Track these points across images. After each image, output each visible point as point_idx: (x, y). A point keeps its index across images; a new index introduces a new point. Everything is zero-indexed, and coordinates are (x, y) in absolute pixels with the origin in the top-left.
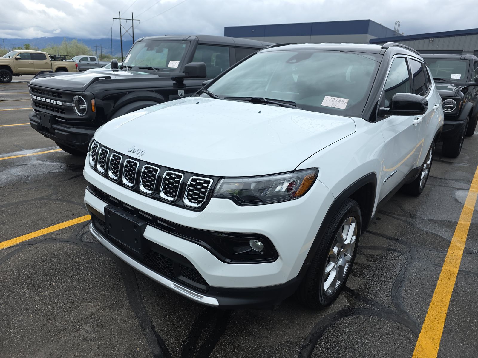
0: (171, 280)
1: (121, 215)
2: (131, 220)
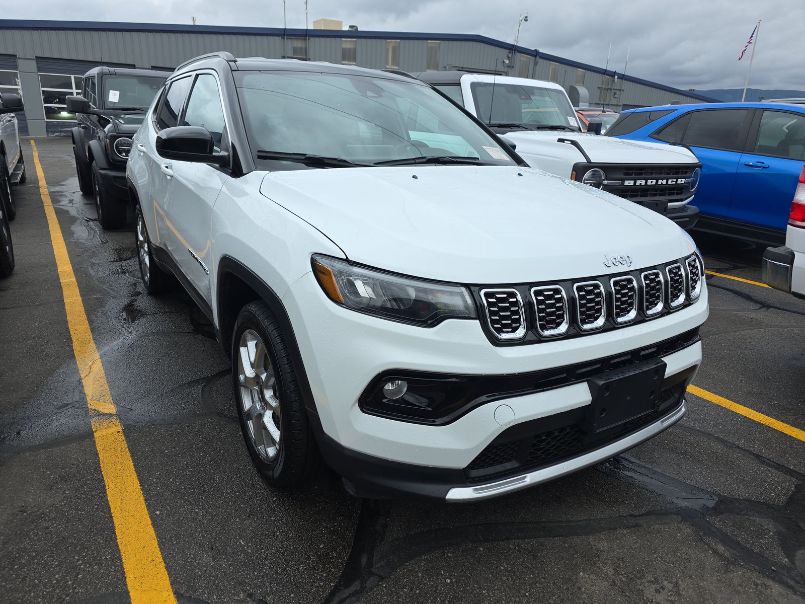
1: (637, 372)
2: (654, 367)
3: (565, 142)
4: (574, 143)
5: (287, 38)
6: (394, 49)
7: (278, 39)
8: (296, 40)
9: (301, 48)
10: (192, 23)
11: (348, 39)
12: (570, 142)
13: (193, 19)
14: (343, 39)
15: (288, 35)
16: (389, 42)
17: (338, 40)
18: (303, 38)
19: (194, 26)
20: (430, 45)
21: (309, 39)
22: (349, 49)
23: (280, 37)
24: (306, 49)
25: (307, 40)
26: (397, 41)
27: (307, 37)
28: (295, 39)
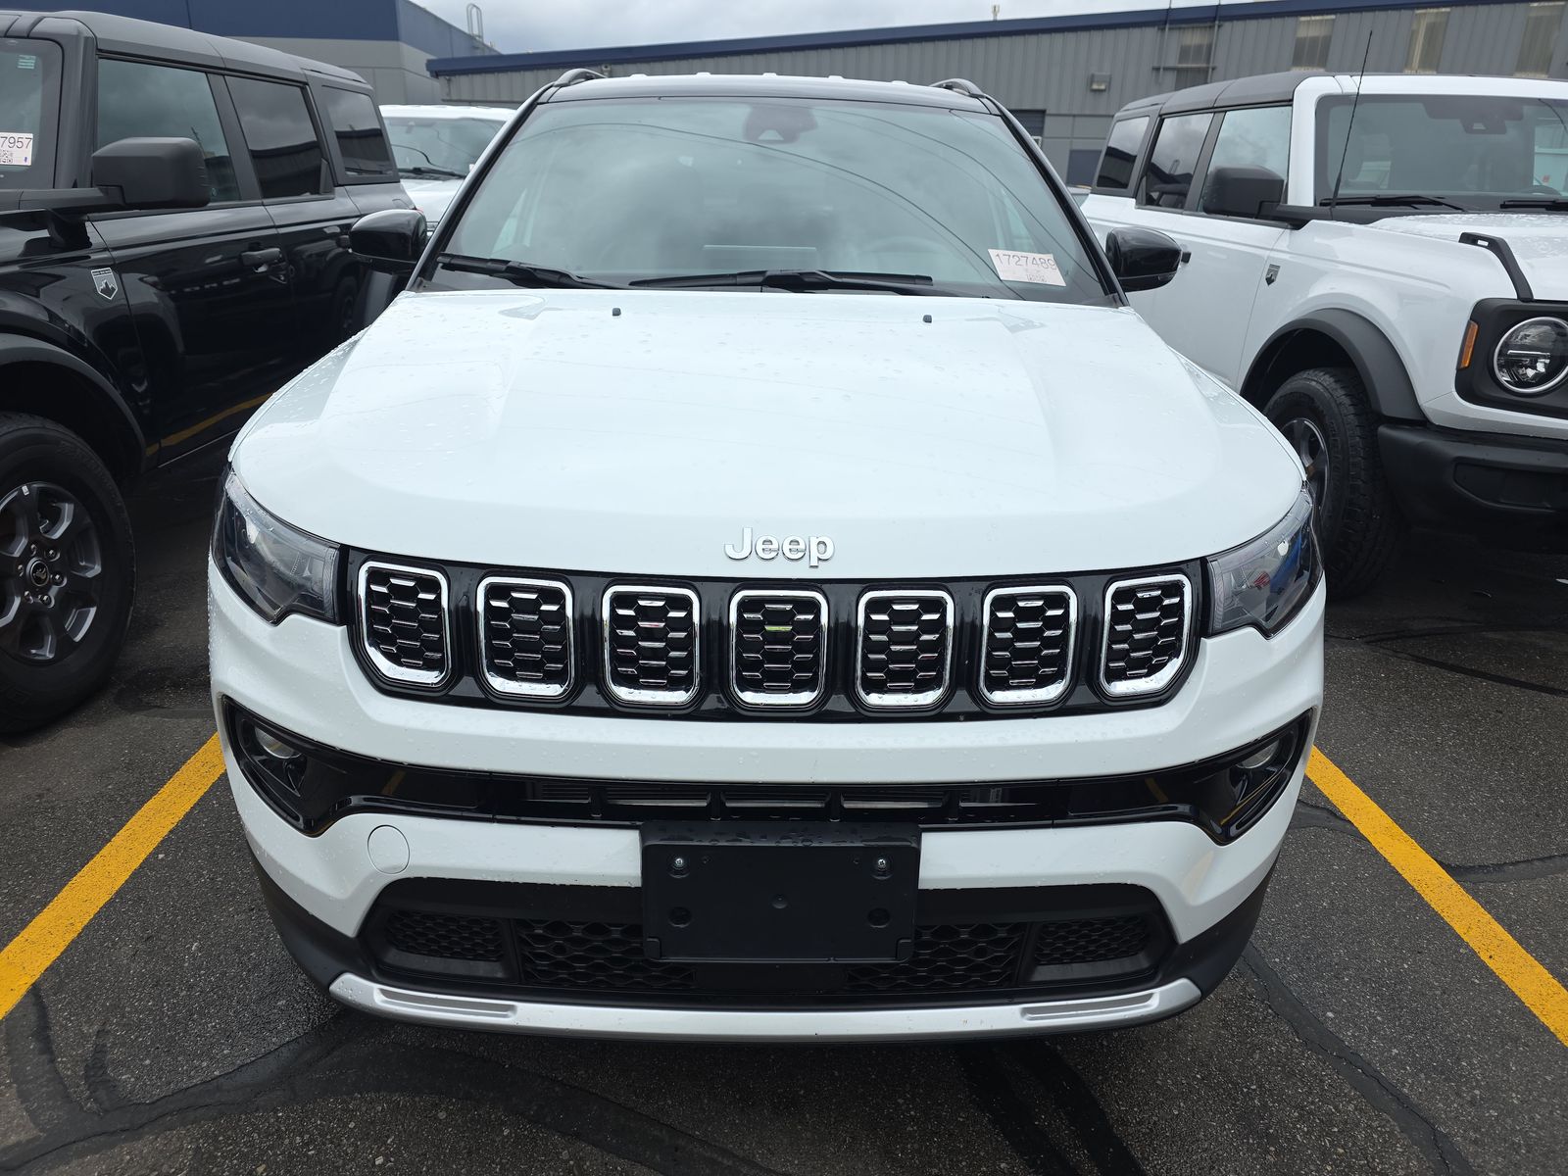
0: (1006, 1001)
3: (1480, 242)
4: (1497, 246)
5: (1170, 29)
6: (1432, 30)
7: (1151, 33)
8: (1190, 30)
9: (1199, 48)
10: (990, 18)
11: (1313, 18)
12: (1486, 244)
13: (995, 10)
14: (1303, 19)
15: (1173, 22)
16: (1420, 14)
17: (1290, 21)
18: (1209, 24)
19: (995, 22)
20: (1533, 14)
21: (1219, 26)
22: (1314, 40)
23: (1156, 28)
24: (1210, 47)
25: (1216, 27)
26: (1443, 10)
27: (1217, 22)
28: (1188, 28)
